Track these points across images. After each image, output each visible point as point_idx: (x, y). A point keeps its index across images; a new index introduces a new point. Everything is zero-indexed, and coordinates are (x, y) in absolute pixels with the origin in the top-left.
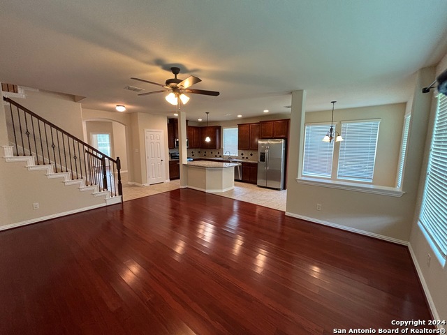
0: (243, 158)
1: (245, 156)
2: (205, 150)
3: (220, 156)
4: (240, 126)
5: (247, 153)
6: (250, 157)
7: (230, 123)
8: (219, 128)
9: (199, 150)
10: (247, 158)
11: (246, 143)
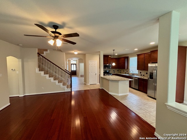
0: (141, 75)
1: (142, 74)
2: (120, 70)
3: (128, 73)
4: (138, 55)
5: (143, 73)
6: (146, 75)
7: (132, 54)
8: (127, 58)
9: (118, 69)
10: (144, 75)
11: (142, 66)
